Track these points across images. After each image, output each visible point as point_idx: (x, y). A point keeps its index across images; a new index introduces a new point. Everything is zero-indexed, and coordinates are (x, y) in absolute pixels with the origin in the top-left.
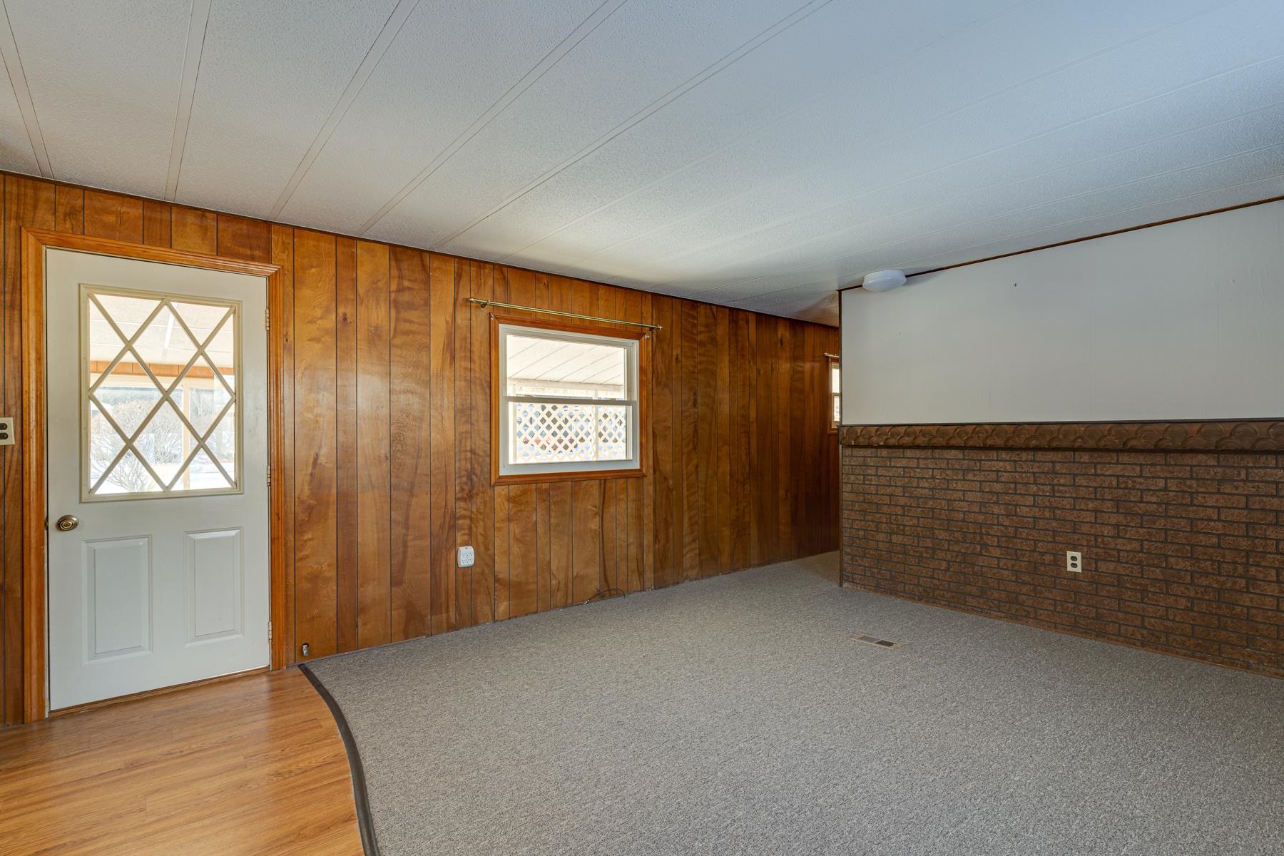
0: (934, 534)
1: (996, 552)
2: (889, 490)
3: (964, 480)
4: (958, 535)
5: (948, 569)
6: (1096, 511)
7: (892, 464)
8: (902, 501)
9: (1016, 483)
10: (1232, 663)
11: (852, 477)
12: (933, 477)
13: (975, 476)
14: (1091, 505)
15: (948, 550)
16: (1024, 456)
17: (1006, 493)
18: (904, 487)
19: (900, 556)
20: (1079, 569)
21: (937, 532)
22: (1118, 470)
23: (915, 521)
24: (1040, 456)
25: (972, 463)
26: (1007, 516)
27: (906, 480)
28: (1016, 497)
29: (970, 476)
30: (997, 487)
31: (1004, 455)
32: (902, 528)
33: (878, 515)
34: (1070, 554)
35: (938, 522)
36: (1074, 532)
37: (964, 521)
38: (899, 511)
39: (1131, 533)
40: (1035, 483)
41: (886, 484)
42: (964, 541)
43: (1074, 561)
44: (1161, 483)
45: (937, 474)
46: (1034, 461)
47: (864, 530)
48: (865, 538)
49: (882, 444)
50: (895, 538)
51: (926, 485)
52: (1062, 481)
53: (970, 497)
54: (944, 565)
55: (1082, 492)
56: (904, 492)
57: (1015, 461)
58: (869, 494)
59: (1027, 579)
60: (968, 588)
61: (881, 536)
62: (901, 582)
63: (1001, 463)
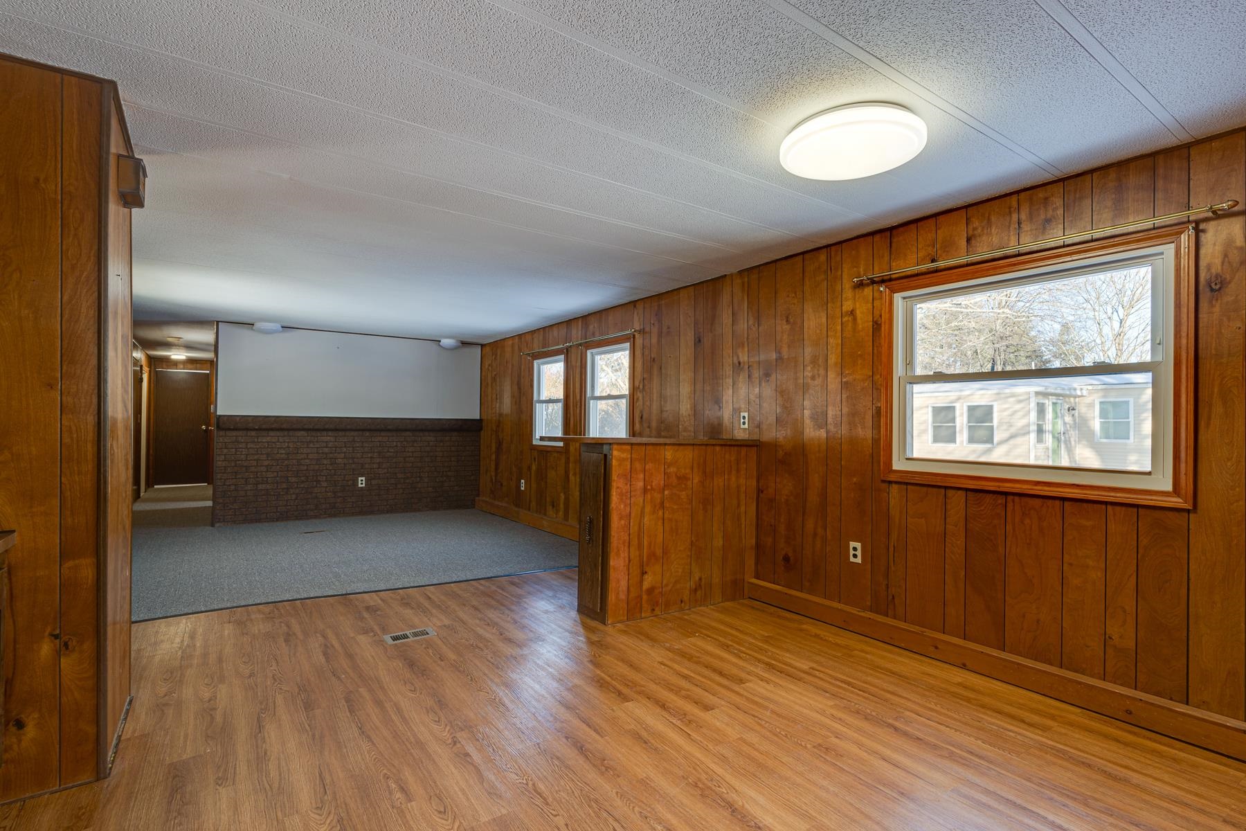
0: (288, 480)
1: (324, 484)
2: (256, 457)
3: (308, 447)
4: (303, 479)
5: (296, 499)
6: (371, 458)
7: (259, 441)
8: (266, 463)
9: (336, 447)
10: (415, 510)
11: (225, 451)
12: (288, 447)
13: (314, 445)
14: (369, 455)
15: (297, 488)
16: (340, 433)
17: (331, 453)
18: (268, 455)
19: (264, 497)
20: (364, 485)
21: (290, 478)
22: (380, 439)
23: (275, 474)
24: (347, 433)
25: (312, 438)
26: (331, 464)
27: (269, 449)
28: (336, 455)
29: (311, 445)
30: (326, 450)
31: (330, 433)
32: (265, 479)
33: (247, 474)
34: (360, 479)
35: (291, 473)
36: (362, 468)
37: (307, 470)
38: (264, 469)
39: (384, 466)
40: (345, 447)
41: (254, 453)
42: (307, 481)
43: (362, 482)
44: (395, 444)
45: (291, 445)
46: (345, 436)
47: (235, 485)
48: (236, 490)
49: (257, 427)
50: (260, 487)
51: (283, 452)
52: (358, 445)
53: (311, 456)
54: (294, 496)
55: (366, 449)
56: (267, 457)
57: (336, 437)
58: (239, 460)
59: (339, 494)
60: (308, 506)
61: (249, 487)
62: (264, 513)
63: (328, 438)
